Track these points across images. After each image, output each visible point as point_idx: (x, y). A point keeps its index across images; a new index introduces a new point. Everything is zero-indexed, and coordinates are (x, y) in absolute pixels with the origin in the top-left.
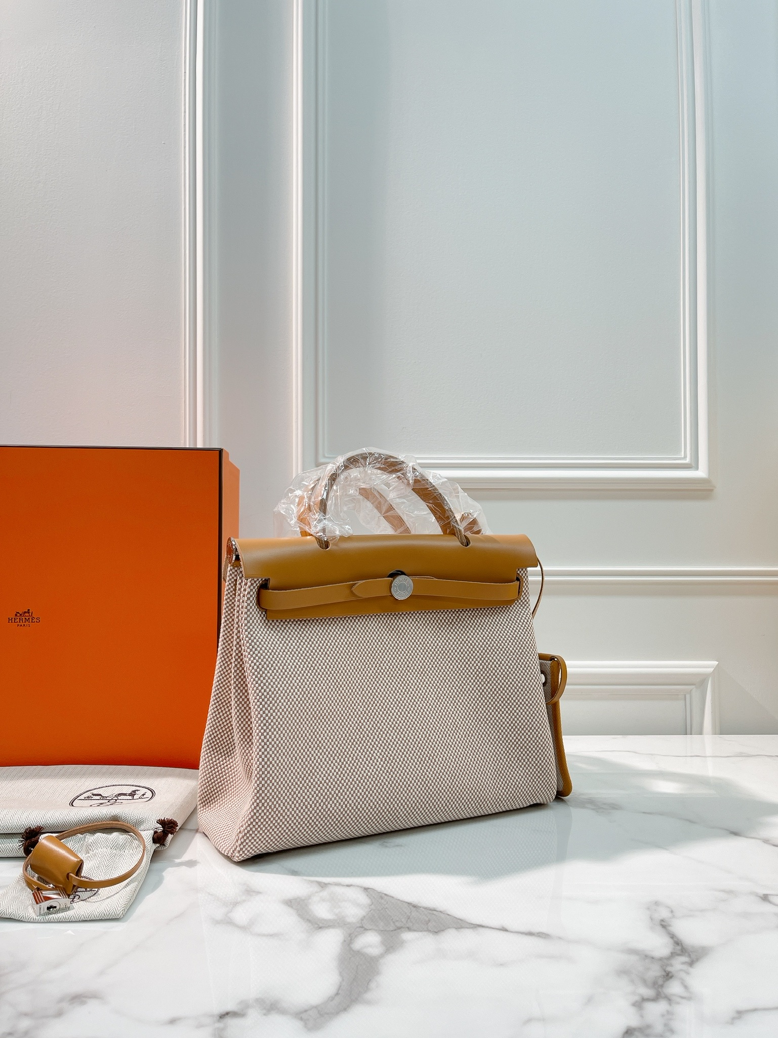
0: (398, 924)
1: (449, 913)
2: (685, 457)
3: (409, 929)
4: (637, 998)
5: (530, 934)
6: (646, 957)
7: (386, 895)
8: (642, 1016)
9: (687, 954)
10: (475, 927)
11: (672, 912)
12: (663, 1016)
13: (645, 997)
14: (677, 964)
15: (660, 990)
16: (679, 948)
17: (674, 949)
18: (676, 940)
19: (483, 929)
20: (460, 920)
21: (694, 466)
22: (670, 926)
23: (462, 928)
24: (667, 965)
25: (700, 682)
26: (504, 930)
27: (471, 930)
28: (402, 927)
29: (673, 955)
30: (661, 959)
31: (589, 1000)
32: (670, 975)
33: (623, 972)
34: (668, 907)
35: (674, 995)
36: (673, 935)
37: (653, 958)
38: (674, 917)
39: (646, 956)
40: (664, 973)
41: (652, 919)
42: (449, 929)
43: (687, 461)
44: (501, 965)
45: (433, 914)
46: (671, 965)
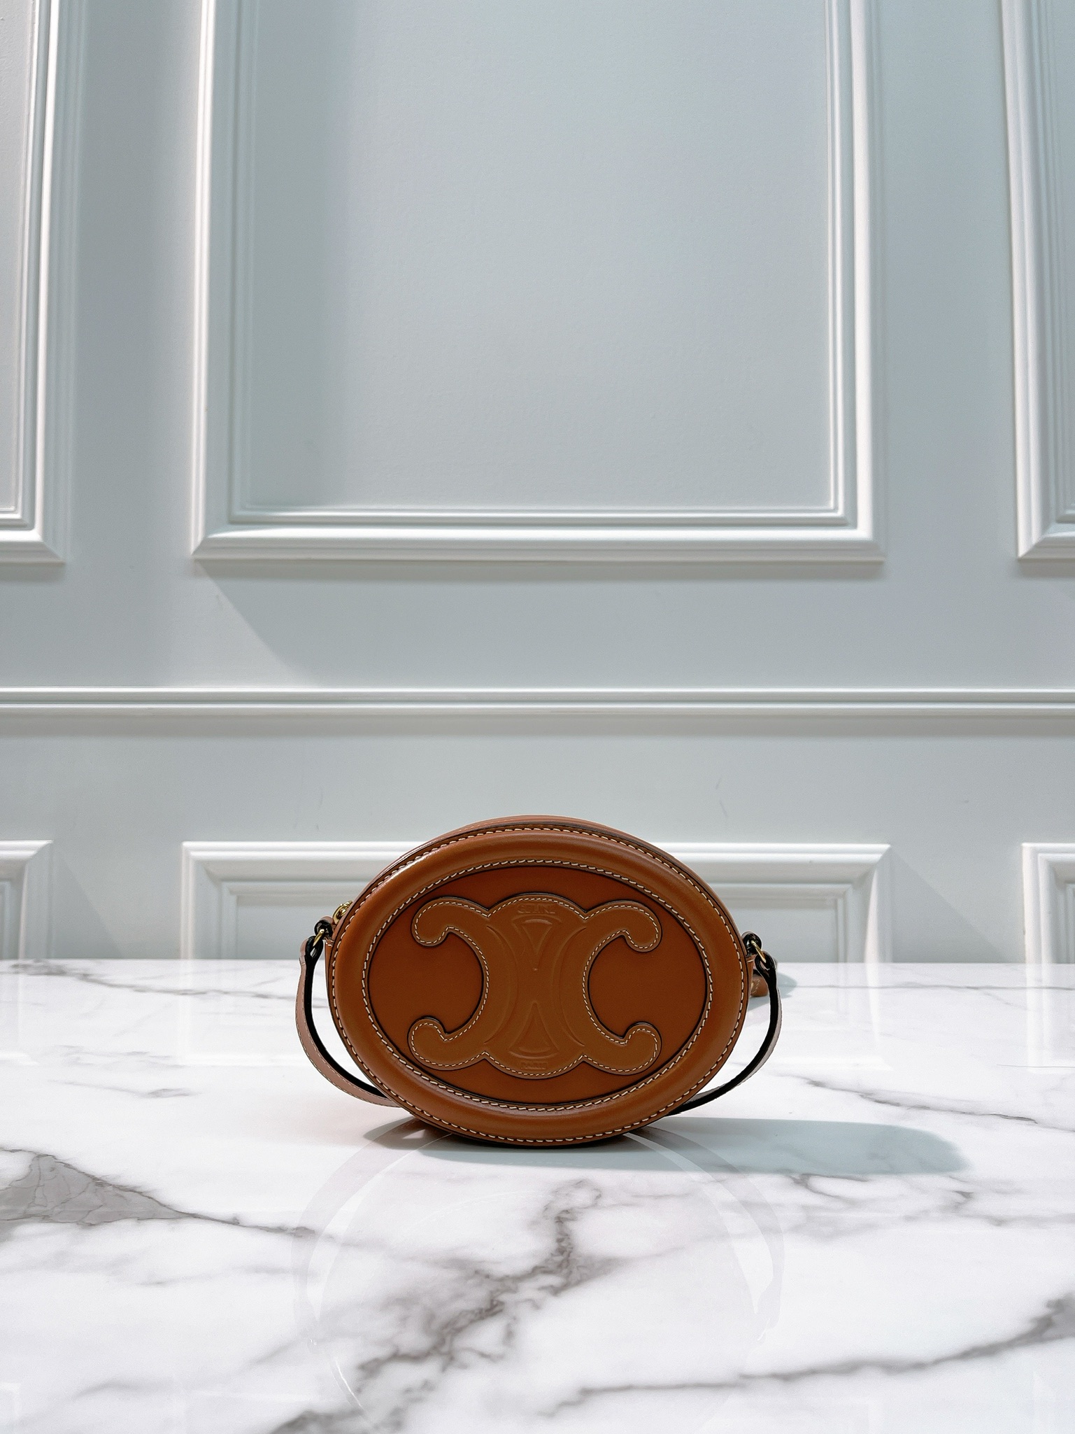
0: (33, 1210)
1: (152, 1196)
2: (836, 509)
3: (45, 1218)
4: (382, 1352)
5: (280, 1230)
6: (475, 1272)
7: (67, 1166)
8: (359, 1391)
9: (565, 1271)
10: (180, 1218)
11: (599, 1197)
12: (408, 1390)
13: (404, 1350)
14: (529, 1290)
15: (448, 1339)
16: (559, 1258)
17: (547, 1260)
18: (564, 1244)
19: (196, 1220)
20: (165, 1206)
21: (848, 521)
22: (573, 1220)
23: (152, 1216)
24: (509, 1290)
25: (858, 878)
26: (235, 1222)
27: (166, 1220)
28: (34, 1215)
29: (535, 1271)
30: (502, 1279)
31: (274, 1356)
32: (497, 1309)
33: (402, 1302)
34: (597, 1190)
35: (471, 1350)
36: (567, 1235)
37: (488, 1276)
38: (594, 1205)
39: (477, 1272)
40: (485, 1305)
41: (547, 1208)
42: (123, 1220)
43: (840, 513)
44: (159, 1283)
45: (121, 1196)
46: (515, 1291)
